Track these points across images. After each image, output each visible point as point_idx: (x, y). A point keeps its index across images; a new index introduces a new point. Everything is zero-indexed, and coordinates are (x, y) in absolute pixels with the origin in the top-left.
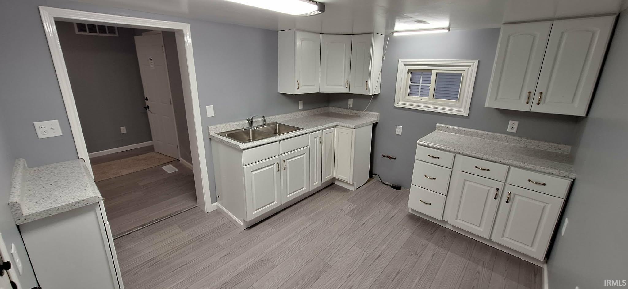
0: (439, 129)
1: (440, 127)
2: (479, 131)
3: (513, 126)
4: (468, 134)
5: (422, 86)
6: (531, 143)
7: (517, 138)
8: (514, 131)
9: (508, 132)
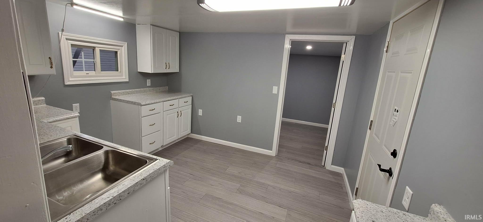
0: (114, 96)
1: (114, 93)
2: (137, 90)
3: (149, 82)
4: (132, 93)
5: (84, 61)
6: (157, 89)
7: (152, 88)
8: (150, 85)
9: (148, 86)
